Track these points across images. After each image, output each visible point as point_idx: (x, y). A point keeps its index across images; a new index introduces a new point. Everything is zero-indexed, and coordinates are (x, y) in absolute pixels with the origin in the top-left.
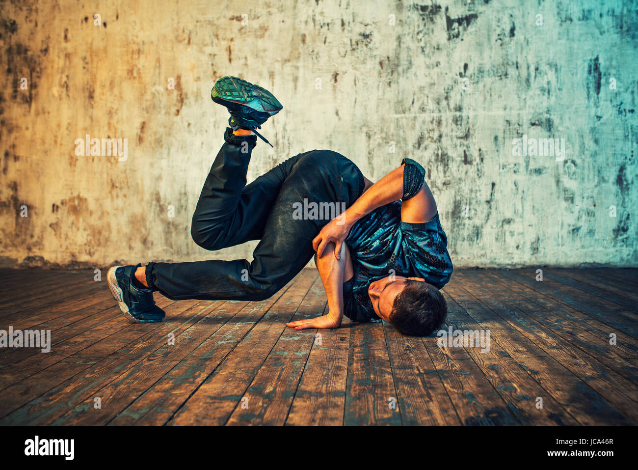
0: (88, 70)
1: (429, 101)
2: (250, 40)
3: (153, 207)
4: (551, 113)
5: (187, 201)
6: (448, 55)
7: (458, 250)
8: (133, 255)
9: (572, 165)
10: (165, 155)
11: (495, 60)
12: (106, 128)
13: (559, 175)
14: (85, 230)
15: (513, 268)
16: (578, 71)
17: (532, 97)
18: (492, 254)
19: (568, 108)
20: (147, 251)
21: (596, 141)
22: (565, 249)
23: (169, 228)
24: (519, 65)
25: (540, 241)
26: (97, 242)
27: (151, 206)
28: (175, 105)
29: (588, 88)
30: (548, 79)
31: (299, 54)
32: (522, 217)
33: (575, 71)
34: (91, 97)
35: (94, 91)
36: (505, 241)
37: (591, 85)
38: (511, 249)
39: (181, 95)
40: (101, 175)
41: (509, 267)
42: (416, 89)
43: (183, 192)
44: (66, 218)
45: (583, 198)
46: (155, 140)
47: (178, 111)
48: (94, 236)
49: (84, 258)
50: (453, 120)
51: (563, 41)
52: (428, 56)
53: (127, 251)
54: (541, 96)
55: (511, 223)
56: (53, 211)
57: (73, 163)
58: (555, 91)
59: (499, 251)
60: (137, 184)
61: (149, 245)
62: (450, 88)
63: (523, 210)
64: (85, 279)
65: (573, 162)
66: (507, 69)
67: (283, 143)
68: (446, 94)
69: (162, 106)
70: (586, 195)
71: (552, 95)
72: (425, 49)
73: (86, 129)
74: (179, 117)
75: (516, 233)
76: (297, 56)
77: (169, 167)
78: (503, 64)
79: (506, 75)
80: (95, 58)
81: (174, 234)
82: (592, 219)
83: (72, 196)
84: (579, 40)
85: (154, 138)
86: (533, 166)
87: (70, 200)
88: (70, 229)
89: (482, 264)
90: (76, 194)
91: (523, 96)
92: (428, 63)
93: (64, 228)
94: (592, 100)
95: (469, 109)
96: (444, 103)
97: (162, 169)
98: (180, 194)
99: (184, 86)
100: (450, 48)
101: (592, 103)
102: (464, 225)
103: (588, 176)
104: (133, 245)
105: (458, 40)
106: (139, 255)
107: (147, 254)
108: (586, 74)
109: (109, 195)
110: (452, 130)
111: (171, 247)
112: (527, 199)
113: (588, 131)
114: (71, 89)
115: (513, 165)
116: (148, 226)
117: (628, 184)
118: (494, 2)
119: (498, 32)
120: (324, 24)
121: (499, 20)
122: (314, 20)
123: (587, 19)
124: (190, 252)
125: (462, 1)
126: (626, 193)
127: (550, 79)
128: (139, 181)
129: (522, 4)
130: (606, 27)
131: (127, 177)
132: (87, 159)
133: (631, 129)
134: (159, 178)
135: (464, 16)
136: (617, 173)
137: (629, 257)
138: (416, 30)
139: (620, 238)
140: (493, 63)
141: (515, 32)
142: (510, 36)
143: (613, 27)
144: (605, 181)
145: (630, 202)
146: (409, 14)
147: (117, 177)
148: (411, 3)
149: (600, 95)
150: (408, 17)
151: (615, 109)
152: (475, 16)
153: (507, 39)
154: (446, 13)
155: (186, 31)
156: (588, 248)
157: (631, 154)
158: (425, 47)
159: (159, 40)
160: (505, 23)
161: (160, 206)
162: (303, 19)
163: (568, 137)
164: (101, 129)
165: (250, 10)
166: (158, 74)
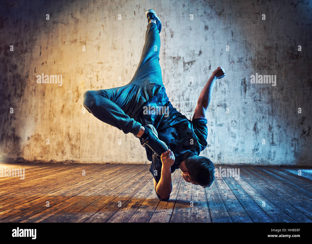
1: (175, 97)
2: (105, 72)
3: (67, 139)
4: (226, 101)
5: (80, 136)
6: (184, 78)
8: (58, 158)
10: (71, 118)
11: (202, 80)
12: (49, 107)
13: (229, 127)
14: (40, 147)
17: (218, 95)
19: (233, 99)
20: (63, 156)
21: (245, 113)
22: (232, 157)
23: (73, 147)
25: (221, 154)
26: (45, 152)
27: (66, 138)
28: (76, 98)
29: (241, 91)
31: (125, 78)
32: (214, 144)
33: (236, 84)
34: (44, 95)
35: (45, 93)
36: (207, 154)
37: (242, 90)
38: (209, 157)
39: (78, 94)
40: (47, 126)
42: (170, 92)
43: (79, 133)
44: (33, 143)
45: (239, 136)
46: (68, 112)
47: (77, 100)
48: (43, 150)
49: (39, 159)
50: (185, 105)
51: (231, 71)
52: (176, 78)
53: (56, 156)
54: (222, 94)
55: (210, 146)
56: (28, 140)
57: (36, 121)
58: (228, 92)
61: (65, 154)
62: (184, 91)
63: (214, 141)
65: (235, 121)
68: (182, 94)
69: (71, 98)
70: (241, 135)
71: (226, 94)
72: (174, 75)
73: (41, 107)
74: (77, 103)
75: (211, 151)
77: (73, 122)
81: (74, 150)
82: (243, 145)
83: (35, 134)
84: (237, 71)
85: (67, 111)
86: (218, 123)
87: (34, 135)
88: (34, 147)
90: (37, 133)
91: (214, 95)
92: (175, 81)
93: (32, 146)
94: (243, 96)
95: (192, 100)
96: (182, 97)
97: (70, 123)
98: (78, 134)
99: (79, 90)
100: (184, 75)
101: (243, 97)
103: (242, 127)
104: (58, 154)
105: (188, 71)
106: (60, 158)
108: (240, 85)
109: (50, 134)
110: (185, 109)
111: (73, 155)
112: (216, 136)
113: (241, 109)
114: (36, 92)
115: (210, 123)
116: (64, 146)
117: (258, 131)
118: (202, 55)
119: (204, 68)
120: (135, 65)
121: (204, 63)
122: (130, 63)
123: (241, 62)
124: (80, 157)
125: (189, 55)
126: (258, 134)
127: (225, 87)
128: (61, 128)
129: (214, 56)
130: (248, 65)
131: (56, 127)
132: (42, 119)
133: (260, 107)
134: (69, 127)
135: (190, 61)
136: (254, 126)
137: (259, 161)
138: (171, 67)
139: (255, 153)
140: (202, 81)
141: (211, 68)
142: (209, 69)
143: (251, 65)
144: (248, 129)
145: (259, 138)
146: (168, 60)
147: (53, 126)
148: (169, 56)
149: (246, 94)
150: (168, 62)
151: (252, 99)
152: (194, 61)
153: (208, 71)
154: (183, 60)
155: (81, 68)
156: (242, 157)
157: (259, 118)
158: (174, 74)
159: (70, 72)
160: (207, 64)
161: (70, 138)
162: (126, 63)
163: (233, 111)
164: (47, 107)
165: (106, 60)
166: (69, 86)
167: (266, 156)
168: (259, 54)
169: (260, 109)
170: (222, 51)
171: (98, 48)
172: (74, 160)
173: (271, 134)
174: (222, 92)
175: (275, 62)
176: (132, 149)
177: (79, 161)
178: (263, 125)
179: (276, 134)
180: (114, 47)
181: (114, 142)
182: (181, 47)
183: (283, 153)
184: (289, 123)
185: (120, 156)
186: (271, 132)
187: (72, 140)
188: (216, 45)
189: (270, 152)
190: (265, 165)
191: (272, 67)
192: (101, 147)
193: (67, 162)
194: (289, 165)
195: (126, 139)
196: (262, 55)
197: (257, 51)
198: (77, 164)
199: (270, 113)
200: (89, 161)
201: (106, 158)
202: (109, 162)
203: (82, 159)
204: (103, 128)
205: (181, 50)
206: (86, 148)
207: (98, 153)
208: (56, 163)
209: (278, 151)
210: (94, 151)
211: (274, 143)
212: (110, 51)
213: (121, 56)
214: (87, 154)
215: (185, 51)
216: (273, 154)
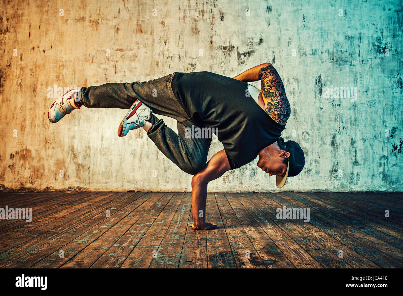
0: (33, 76)
2: (127, 62)
3: (70, 155)
4: (296, 105)
5: (90, 151)
7: (243, 182)
8: (57, 183)
9: (307, 134)
10: (77, 124)
12: (43, 108)
13: (299, 140)
14: (29, 169)
15: (274, 192)
16: (310, 83)
18: (262, 185)
19: (304, 103)
20: (66, 181)
21: (320, 122)
22: (303, 181)
23: (79, 167)
26: (37, 176)
27: (69, 154)
29: (315, 92)
31: (155, 72)
33: (308, 83)
34: (35, 91)
35: (36, 87)
37: (317, 91)
38: (273, 181)
40: (39, 136)
41: (272, 192)
43: (88, 146)
44: (18, 162)
45: (313, 153)
48: (34, 172)
49: (28, 185)
51: (302, 66)
53: (54, 181)
56: (11, 158)
57: (23, 129)
58: (297, 93)
59: (266, 183)
61: (67, 178)
64: (30, 197)
65: (307, 133)
70: (314, 151)
71: (296, 96)
72: (225, 72)
73: (31, 109)
76: (153, 73)
77: (79, 131)
80: (38, 70)
81: (82, 171)
82: (318, 165)
83: (22, 149)
84: (310, 66)
87: (21, 151)
88: (21, 169)
89: (257, 190)
90: (24, 148)
93: (17, 168)
94: (318, 99)
97: (75, 132)
98: (86, 147)
100: (239, 70)
101: (317, 101)
102: (247, 169)
103: (316, 141)
104: (57, 178)
105: (244, 65)
106: (61, 184)
107: (66, 183)
108: (314, 84)
109: (44, 147)
111: (80, 180)
113: (315, 116)
116: (66, 166)
117: (337, 146)
118: (264, 44)
120: (169, 57)
121: (266, 54)
122: (163, 54)
123: (315, 54)
124: (90, 182)
125: (246, 43)
126: (336, 150)
127: (294, 87)
128: (62, 139)
129: (279, 46)
130: (325, 59)
131: (54, 137)
133: (339, 115)
134: (73, 137)
135: (247, 52)
136: (332, 139)
137: (339, 186)
138: (221, 61)
139: (333, 175)
141: (275, 61)
143: (329, 59)
144: (325, 144)
145: (338, 155)
146: (217, 51)
147: (49, 137)
148: (218, 45)
150: (216, 53)
151: (330, 104)
152: (253, 52)
154: (237, 50)
155: (90, 56)
156: (316, 181)
157: (339, 129)
158: (225, 70)
159: (75, 60)
160: (270, 56)
161: (74, 154)
162: (158, 52)
163: (305, 119)
164: (40, 109)
165: (128, 46)
166: (74, 78)
167: (347, 179)
168: (338, 45)
170: (290, 40)
171: (116, 30)
172: (81, 187)
173: (354, 150)
174: (291, 93)
175: (358, 56)
176: (166, 171)
177: (88, 188)
178: (343, 138)
179: (360, 150)
180: (141, 29)
181: (141, 160)
182: (235, 33)
183: (369, 175)
184: (377, 136)
185: (149, 180)
186: (354, 147)
187: (78, 157)
188: (282, 32)
189: (352, 173)
190: (346, 192)
191: (354, 63)
192: (122, 168)
193: (71, 189)
194: (376, 191)
195: (157, 156)
196: (342, 47)
197: (336, 41)
198: (86, 192)
199: (352, 122)
200: (104, 188)
201: (128, 184)
202: (132, 189)
203: (93, 186)
204: (123, 141)
205: (235, 37)
206: (98, 169)
207: (116, 177)
208: (54, 191)
209: (362, 172)
210: (110, 174)
211: (358, 162)
212: (134, 35)
213: (150, 42)
214: (100, 178)
215: (240, 38)
216: (356, 176)
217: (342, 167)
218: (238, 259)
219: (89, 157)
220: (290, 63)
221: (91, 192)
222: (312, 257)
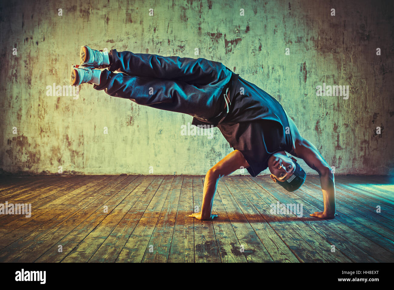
0: (28, 68)
3: (65, 143)
4: (281, 92)
5: (83, 139)
6: (225, 63)
8: (53, 168)
10: (71, 116)
11: (250, 64)
12: (38, 100)
14: (26, 154)
16: (295, 70)
17: (270, 84)
19: (289, 90)
20: (61, 166)
21: (304, 107)
23: (73, 154)
24: (263, 67)
26: (33, 161)
27: (63, 142)
29: (300, 79)
30: (279, 74)
33: (293, 70)
34: (29, 83)
35: (31, 80)
37: (302, 78)
43: (81, 135)
44: (15, 147)
46: (65, 107)
48: (31, 157)
49: (25, 169)
53: (50, 166)
54: (275, 83)
56: (8, 144)
57: (19, 118)
58: (283, 80)
60: (55, 130)
61: (62, 163)
66: (257, 69)
67: (136, 108)
71: (281, 83)
73: (26, 100)
77: (73, 121)
78: (255, 66)
79: (256, 72)
81: (76, 157)
83: (19, 135)
84: (296, 53)
87: (18, 138)
88: (18, 154)
90: (21, 135)
91: (266, 83)
93: (15, 153)
94: (302, 86)
97: (69, 123)
98: (80, 136)
100: (226, 58)
101: (302, 87)
103: (301, 126)
104: (53, 163)
105: (231, 53)
106: (56, 168)
108: (299, 71)
109: (40, 135)
111: (74, 164)
113: (300, 102)
114: (18, 77)
116: (61, 153)
117: (321, 130)
118: (251, 32)
119: (252, 48)
120: (158, 42)
121: (253, 42)
122: (153, 41)
123: (300, 42)
124: (85, 167)
125: (233, 31)
126: (320, 135)
127: (280, 74)
129: (265, 33)
130: (310, 47)
131: (49, 126)
132: (27, 116)
135: (234, 39)
136: (316, 124)
138: (209, 47)
140: (249, 66)
141: (262, 48)
142: (259, 51)
144: (309, 129)
145: (322, 139)
146: (205, 37)
147: (44, 126)
148: (206, 32)
149: (306, 83)
150: (204, 39)
151: (314, 90)
152: (240, 40)
153: (257, 52)
154: (225, 38)
157: (322, 114)
158: (214, 57)
159: (67, 54)
160: (256, 43)
161: (69, 142)
162: (147, 41)
163: (290, 105)
164: (35, 101)
165: (118, 36)
166: (66, 73)
168: (323, 33)
169: (323, 102)
170: (276, 28)
171: (106, 19)
172: (76, 171)
173: (337, 134)
174: (276, 80)
175: (342, 43)
176: (156, 155)
177: (82, 172)
178: (326, 124)
179: (343, 134)
180: (130, 18)
181: (132, 146)
182: (223, 21)
183: (350, 159)
184: (358, 121)
185: (140, 164)
186: (336, 132)
187: (72, 145)
188: (269, 20)
189: (335, 157)
191: (339, 50)
192: (114, 154)
193: (66, 173)
194: (357, 174)
195: (148, 142)
196: (326, 35)
197: (320, 29)
198: (81, 176)
199: (335, 108)
200: (97, 172)
201: (120, 168)
202: (124, 173)
203: (87, 170)
204: (115, 129)
205: (223, 25)
206: (92, 155)
207: (109, 161)
208: (50, 174)
209: (344, 156)
210: (103, 159)
211: (340, 147)
212: (124, 25)
213: (139, 32)
214: (94, 163)
215: (228, 26)
216: (338, 160)
217: (326, 150)
218: (222, 248)
219: (83, 144)
220: (276, 51)
221: (85, 176)
222: (287, 246)
